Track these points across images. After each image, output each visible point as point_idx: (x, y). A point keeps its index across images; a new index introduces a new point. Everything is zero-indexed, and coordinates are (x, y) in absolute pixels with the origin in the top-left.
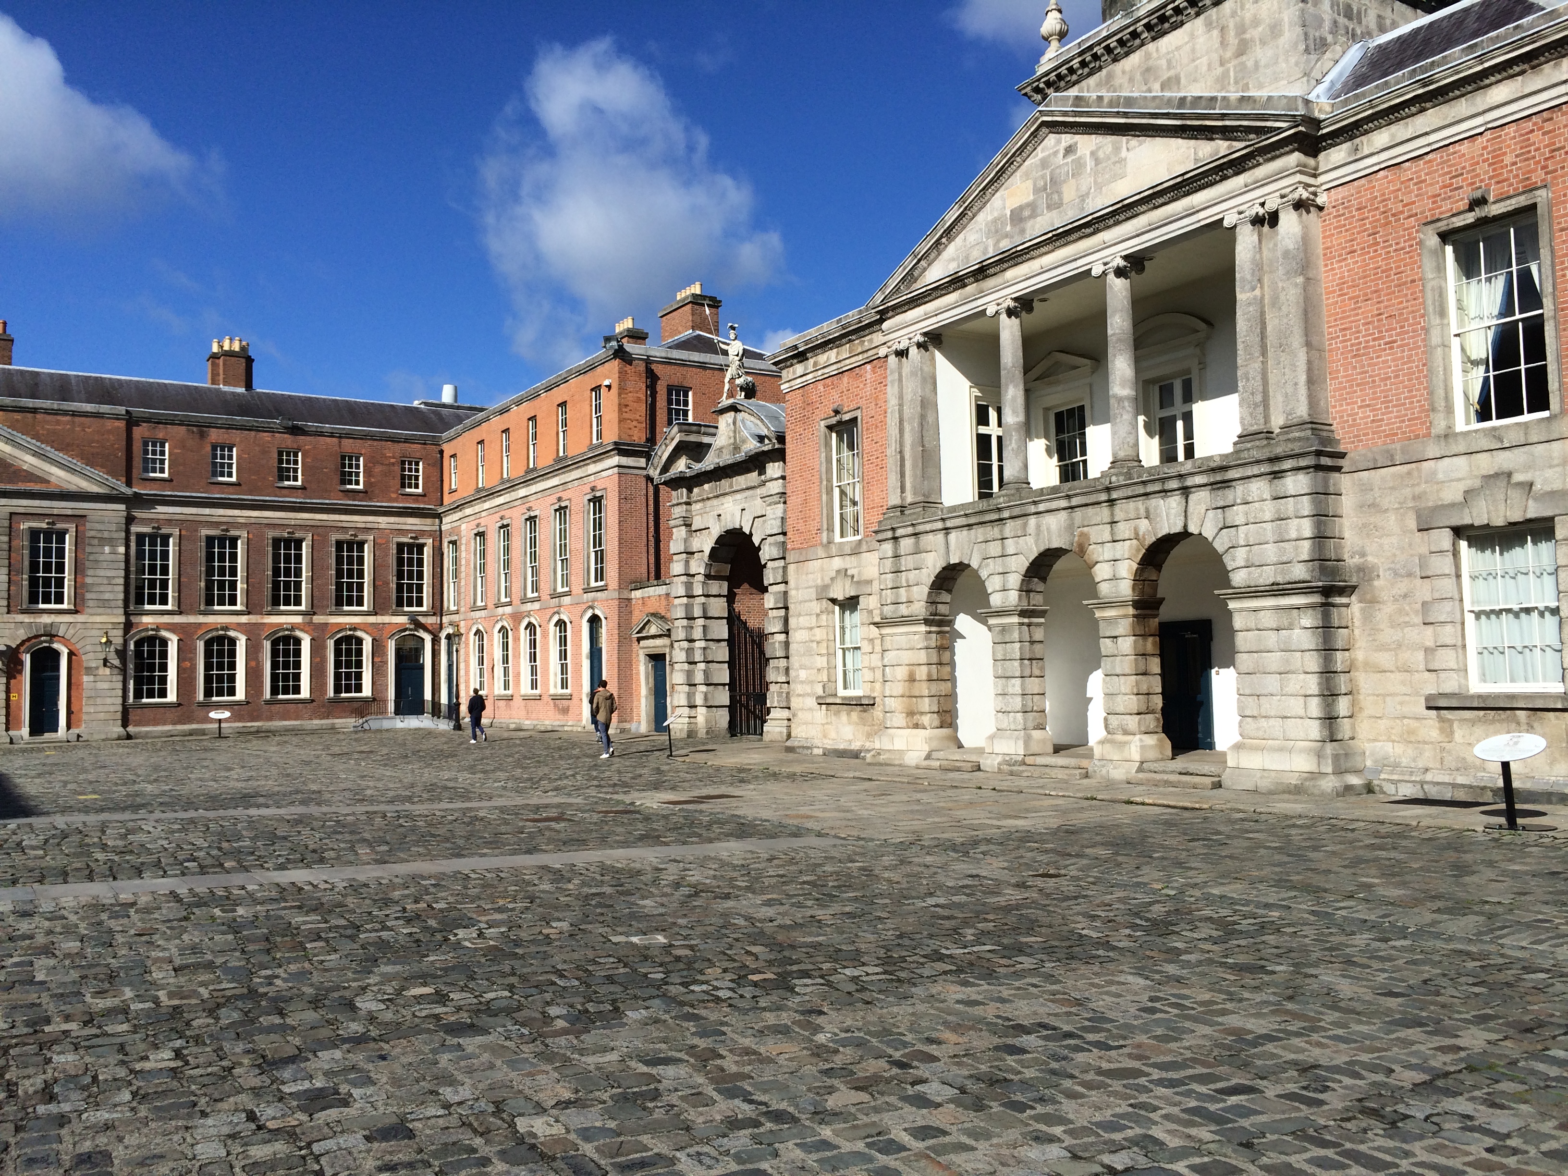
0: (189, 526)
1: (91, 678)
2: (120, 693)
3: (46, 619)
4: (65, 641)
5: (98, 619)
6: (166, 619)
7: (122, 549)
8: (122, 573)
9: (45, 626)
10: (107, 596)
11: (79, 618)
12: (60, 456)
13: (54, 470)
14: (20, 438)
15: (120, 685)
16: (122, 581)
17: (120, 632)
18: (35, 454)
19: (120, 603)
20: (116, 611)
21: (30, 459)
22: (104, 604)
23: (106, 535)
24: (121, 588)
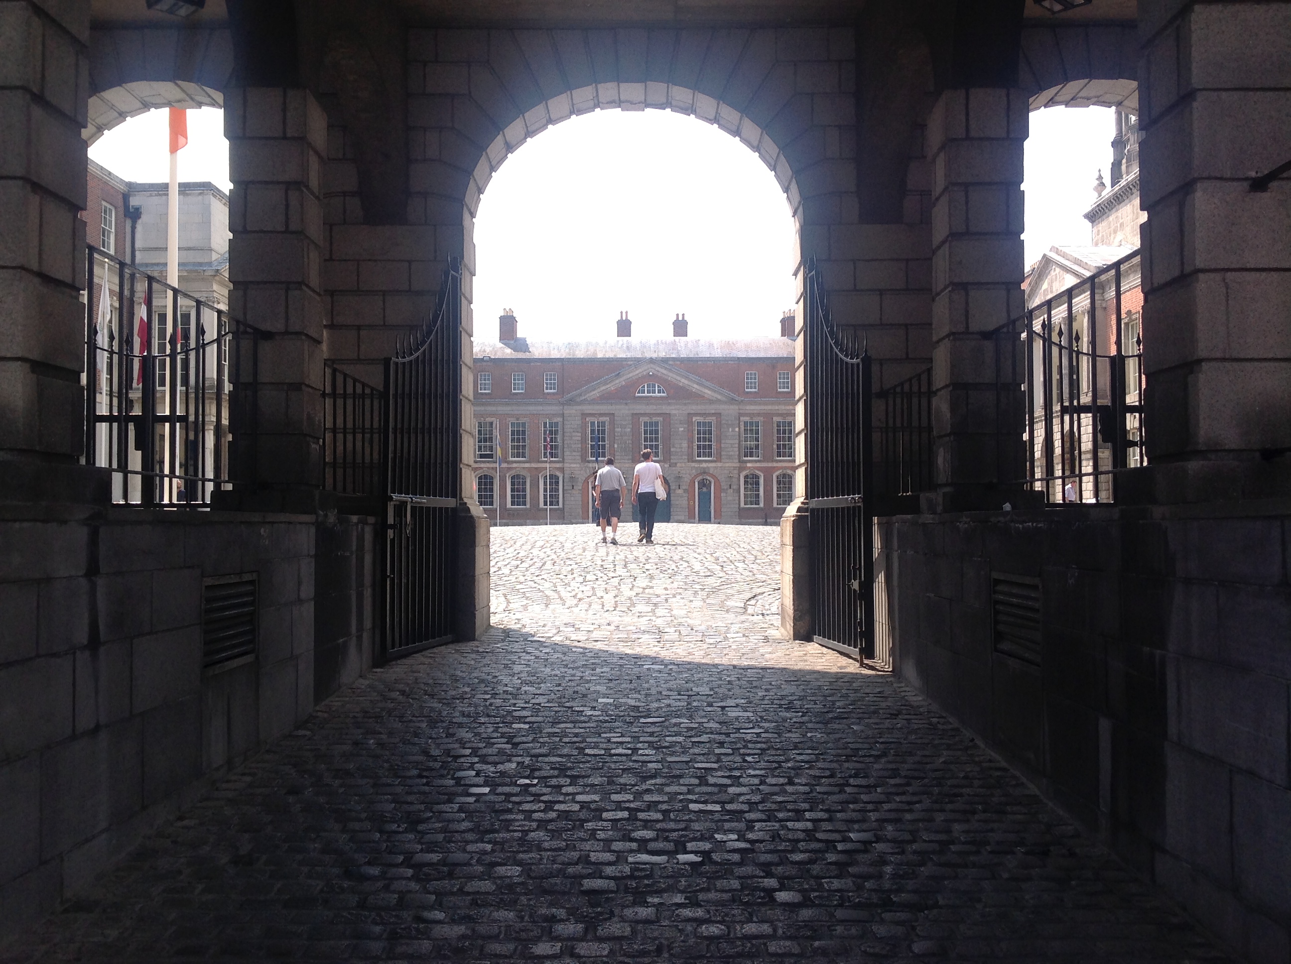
0: (769, 416)
1: (725, 495)
2: (737, 502)
3: (704, 465)
4: (713, 476)
5: (727, 465)
6: (758, 465)
7: (737, 429)
8: (737, 441)
9: (704, 468)
10: (731, 453)
11: (719, 464)
12: (708, 384)
13: (706, 391)
14: (691, 376)
15: (737, 498)
16: (737, 445)
17: (736, 472)
18: (698, 384)
19: (736, 457)
20: (735, 461)
21: (695, 386)
22: (730, 457)
23: (730, 422)
24: (737, 449)
